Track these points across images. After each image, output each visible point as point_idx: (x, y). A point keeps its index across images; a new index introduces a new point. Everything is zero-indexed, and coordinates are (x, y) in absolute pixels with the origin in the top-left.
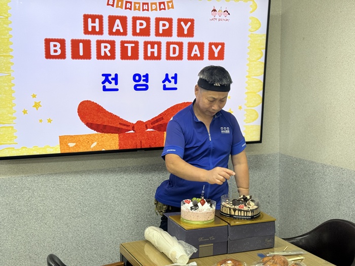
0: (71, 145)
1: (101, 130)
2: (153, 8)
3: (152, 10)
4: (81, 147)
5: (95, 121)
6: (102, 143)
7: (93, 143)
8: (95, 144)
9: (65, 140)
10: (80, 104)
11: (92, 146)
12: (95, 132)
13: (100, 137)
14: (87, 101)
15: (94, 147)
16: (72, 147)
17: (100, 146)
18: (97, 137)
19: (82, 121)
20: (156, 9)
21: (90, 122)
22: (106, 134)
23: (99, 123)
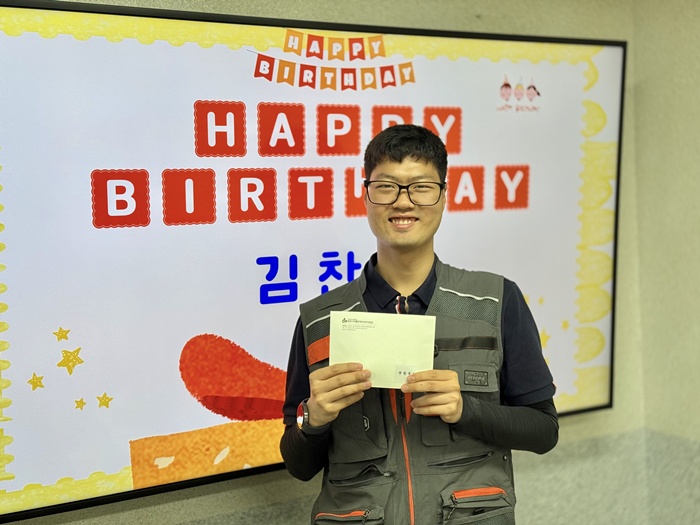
0: (163, 463)
1: (242, 412)
2: (367, 82)
3: (364, 87)
4: (189, 465)
5: (224, 388)
6: (244, 448)
7: (219, 451)
8: (225, 452)
9: (147, 451)
10: (187, 347)
11: (218, 461)
12: (226, 420)
13: (240, 431)
14: (206, 337)
15: (221, 461)
16: (165, 469)
17: (237, 456)
18: (229, 433)
19: (192, 392)
20: (373, 85)
21: (213, 393)
22: (253, 423)
23: (235, 395)
